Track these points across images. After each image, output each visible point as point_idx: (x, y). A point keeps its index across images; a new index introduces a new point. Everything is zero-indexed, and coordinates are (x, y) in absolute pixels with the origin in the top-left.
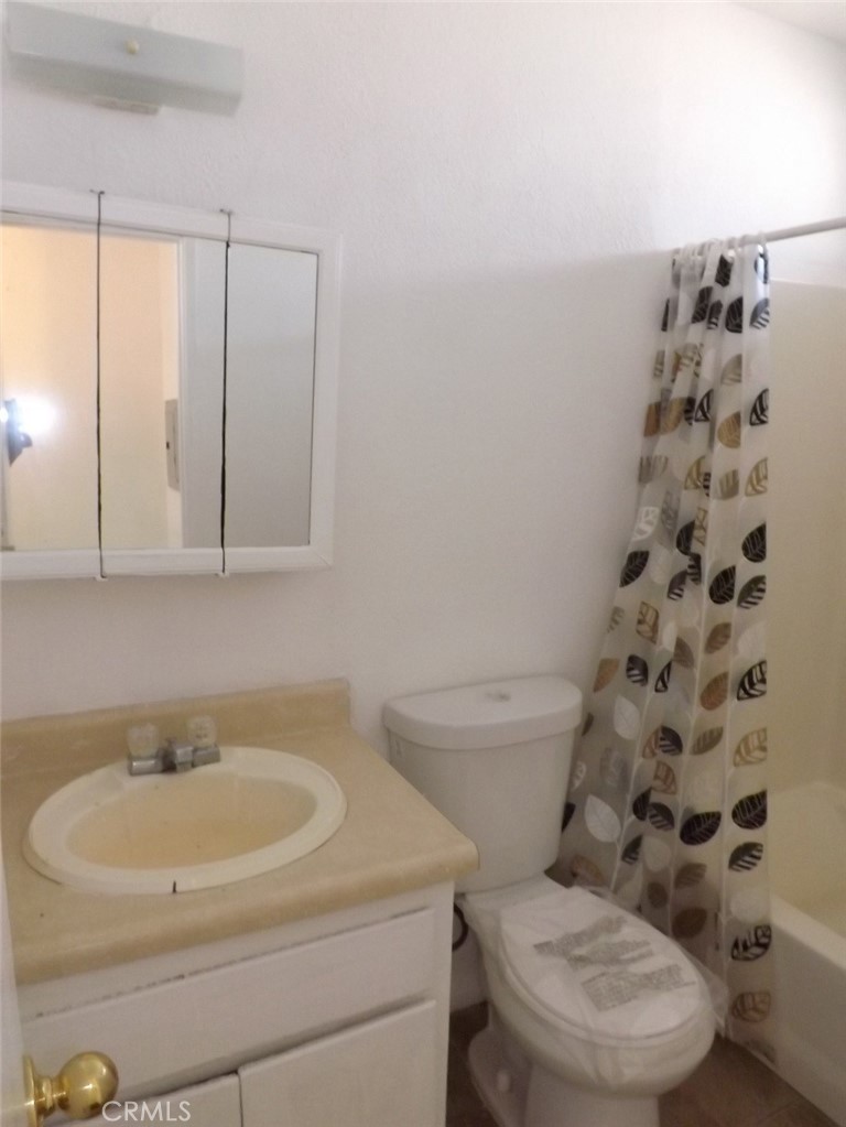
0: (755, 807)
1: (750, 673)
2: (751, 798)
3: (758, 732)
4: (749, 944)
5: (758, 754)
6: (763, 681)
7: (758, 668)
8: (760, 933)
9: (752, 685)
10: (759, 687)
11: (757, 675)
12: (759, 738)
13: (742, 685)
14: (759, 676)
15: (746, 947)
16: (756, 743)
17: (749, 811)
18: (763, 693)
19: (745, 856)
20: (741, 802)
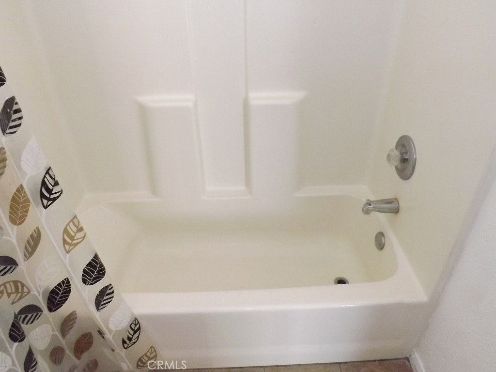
0: (95, 268)
1: (44, 183)
2: (90, 264)
3: (72, 221)
4: (131, 336)
5: (79, 235)
6: (56, 184)
7: (47, 176)
8: (133, 326)
9: (50, 191)
10: (56, 189)
11: (50, 182)
12: (74, 224)
13: (42, 196)
14: (52, 182)
15: (130, 339)
16: (75, 229)
17: (93, 273)
18: (61, 192)
19: (103, 298)
20: (84, 271)
